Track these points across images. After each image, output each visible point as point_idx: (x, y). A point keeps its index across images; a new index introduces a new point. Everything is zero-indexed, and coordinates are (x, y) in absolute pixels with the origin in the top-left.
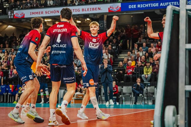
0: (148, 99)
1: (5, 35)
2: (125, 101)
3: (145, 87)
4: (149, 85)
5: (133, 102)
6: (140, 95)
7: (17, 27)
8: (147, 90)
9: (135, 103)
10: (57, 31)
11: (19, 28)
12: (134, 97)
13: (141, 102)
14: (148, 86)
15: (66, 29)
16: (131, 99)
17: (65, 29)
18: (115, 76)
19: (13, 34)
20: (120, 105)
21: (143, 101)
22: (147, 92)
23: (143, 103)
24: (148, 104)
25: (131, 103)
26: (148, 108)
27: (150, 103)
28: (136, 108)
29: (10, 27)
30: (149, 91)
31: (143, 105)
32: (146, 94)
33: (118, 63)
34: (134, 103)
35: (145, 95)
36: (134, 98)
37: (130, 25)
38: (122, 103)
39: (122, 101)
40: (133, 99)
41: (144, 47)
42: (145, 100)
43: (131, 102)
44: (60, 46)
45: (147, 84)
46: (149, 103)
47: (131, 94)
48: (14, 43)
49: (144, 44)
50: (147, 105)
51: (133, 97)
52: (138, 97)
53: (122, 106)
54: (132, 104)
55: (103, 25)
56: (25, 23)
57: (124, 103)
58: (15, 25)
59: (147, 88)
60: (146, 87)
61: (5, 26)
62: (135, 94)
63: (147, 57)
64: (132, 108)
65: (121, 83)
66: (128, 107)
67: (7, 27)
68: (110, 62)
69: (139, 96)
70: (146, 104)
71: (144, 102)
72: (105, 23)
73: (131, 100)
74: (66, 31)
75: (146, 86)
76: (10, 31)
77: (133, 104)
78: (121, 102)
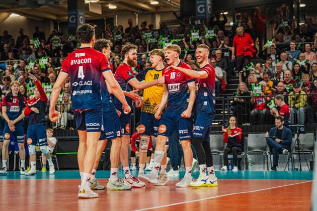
0: (300, 160)
1: (6, 32)
2: (253, 163)
3: (293, 135)
4: (302, 129)
5: (270, 165)
6: (284, 151)
7: (29, 15)
8: (298, 140)
9: (274, 168)
10: (77, 63)
11: (33, 18)
12: (272, 156)
13: (285, 165)
14: (300, 132)
15: (90, 59)
16: (264, 160)
17: (88, 59)
18: (232, 112)
19: (21, 31)
20: (243, 172)
21: (290, 163)
22: (298, 144)
23: (290, 167)
24: (301, 170)
25: (266, 169)
26: (300, 178)
27: (305, 168)
28: (276, 178)
29: (13, 15)
30: (301, 143)
31: (290, 172)
32: (296, 149)
33: (237, 87)
34: (272, 169)
35: (294, 151)
36: (271, 158)
37: (261, 7)
38: (247, 168)
39: (247, 164)
40: (269, 158)
41: (291, 50)
42: (293, 161)
43: (266, 165)
44: (85, 84)
45: (298, 128)
46: (303, 168)
47: (264, 149)
48: (24, 49)
49: (293, 44)
50: (299, 171)
51: (269, 156)
52: (280, 155)
53: (247, 173)
54: (268, 169)
55: (205, 8)
56: (46, 7)
57: (250, 167)
58: (25, 12)
59: (298, 136)
60: (296, 135)
61: (5, 14)
62: (273, 149)
63: (296, 73)
64: (266, 178)
65: (244, 126)
66: (260, 176)
67: (9, 16)
68: (221, 85)
69: (282, 153)
70: (297, 169)
71: (293, 166)
72: (209, 5)
73: (266, 161)
74: (90, 62)
75: (296, 133)
76: (15, 23)
77: (270, 169)
78: (245, 166)
